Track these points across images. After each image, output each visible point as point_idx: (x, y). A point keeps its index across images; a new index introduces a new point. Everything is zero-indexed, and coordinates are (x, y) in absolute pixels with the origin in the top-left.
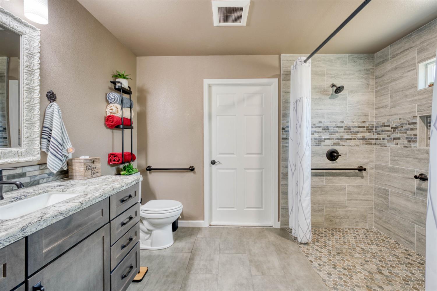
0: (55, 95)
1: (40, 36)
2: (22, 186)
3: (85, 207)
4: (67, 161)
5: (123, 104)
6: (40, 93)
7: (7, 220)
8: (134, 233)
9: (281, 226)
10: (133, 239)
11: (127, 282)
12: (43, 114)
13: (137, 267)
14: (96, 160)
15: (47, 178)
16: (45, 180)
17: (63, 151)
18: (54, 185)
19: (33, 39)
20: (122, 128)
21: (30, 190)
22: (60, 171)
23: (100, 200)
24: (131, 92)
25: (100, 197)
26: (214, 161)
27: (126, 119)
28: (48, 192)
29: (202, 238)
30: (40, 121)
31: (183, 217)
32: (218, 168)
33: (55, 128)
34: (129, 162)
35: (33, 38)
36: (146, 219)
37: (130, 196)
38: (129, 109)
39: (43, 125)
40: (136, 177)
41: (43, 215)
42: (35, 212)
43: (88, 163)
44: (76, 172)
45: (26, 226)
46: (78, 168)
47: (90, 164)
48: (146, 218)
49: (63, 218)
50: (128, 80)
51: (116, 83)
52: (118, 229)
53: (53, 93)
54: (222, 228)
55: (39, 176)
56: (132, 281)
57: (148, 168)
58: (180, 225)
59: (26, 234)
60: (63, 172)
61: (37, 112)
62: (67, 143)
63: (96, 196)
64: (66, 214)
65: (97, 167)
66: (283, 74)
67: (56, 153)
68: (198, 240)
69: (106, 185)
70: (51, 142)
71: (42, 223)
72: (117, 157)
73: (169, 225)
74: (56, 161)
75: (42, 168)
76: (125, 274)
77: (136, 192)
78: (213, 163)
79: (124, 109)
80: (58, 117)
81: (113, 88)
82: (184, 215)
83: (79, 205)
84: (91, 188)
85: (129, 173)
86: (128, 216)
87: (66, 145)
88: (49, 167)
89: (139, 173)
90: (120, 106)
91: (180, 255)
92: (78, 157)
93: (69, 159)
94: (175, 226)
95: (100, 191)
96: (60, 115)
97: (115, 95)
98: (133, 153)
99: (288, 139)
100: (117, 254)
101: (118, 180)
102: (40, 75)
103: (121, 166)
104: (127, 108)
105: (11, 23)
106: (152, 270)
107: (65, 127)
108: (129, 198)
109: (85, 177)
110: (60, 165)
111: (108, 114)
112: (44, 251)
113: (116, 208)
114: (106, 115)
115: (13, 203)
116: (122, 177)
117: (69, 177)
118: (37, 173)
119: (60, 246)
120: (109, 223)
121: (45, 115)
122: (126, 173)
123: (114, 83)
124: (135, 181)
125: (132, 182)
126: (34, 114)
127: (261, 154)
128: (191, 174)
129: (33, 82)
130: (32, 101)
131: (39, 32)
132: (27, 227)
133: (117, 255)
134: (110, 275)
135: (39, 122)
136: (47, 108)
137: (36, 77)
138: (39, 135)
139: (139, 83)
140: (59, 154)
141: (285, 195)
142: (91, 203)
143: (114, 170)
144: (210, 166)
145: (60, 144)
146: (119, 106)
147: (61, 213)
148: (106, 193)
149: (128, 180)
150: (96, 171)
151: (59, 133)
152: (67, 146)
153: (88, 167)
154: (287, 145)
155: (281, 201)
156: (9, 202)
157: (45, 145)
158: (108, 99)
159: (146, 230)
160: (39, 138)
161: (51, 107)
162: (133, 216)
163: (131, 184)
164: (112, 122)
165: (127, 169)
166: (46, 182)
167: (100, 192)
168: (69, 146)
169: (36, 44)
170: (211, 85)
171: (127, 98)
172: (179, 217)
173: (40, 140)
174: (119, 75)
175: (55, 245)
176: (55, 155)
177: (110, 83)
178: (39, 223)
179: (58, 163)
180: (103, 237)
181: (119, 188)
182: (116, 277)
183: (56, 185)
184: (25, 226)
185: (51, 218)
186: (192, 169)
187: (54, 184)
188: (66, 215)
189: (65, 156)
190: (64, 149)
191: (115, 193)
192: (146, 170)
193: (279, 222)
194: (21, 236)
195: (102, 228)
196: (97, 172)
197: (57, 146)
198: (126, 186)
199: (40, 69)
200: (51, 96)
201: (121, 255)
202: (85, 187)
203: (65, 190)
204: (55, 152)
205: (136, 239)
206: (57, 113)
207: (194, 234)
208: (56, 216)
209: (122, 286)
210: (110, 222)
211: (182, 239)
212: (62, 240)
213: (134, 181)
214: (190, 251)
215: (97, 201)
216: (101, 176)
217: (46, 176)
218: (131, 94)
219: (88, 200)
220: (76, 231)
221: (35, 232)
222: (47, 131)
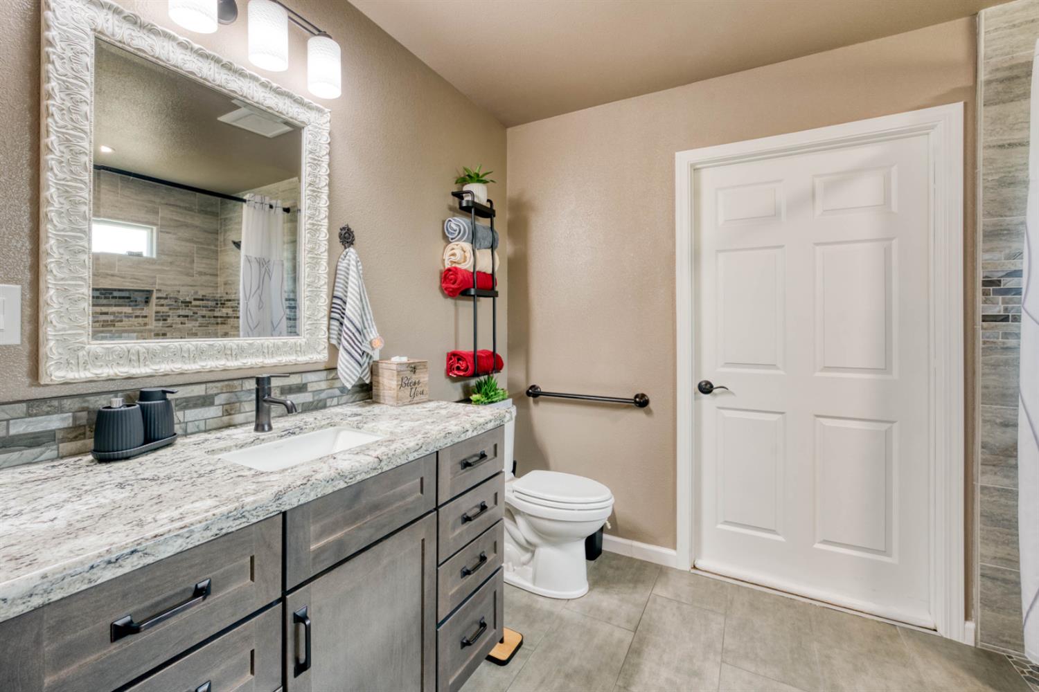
0: (352, 232)
1: (330, 122)
2: (294, 410)
3: (385, 468)
4: (371, 364)
5: (477, 241)
6: (329, 232)
7: (262, 473)
8: (492, 545)
9: (982, 641)
10: (489, 560)
11: (472, 657)
12: (333, 273)
13: (497, 628)
14: (420, 365)
15: (338, 396)
16: (335, 401)
17: (363, 344)
18: (345, 412)
19: (320, 131)
20: (474, 296)
21: (309, 417)
22: (358, 383)
23: (417, 457)
24: (494, 211)
25: (417, 451)
26: (708, 383)
27: (482, 275)
28: (335, 425)
29: (670, 600)
30: (328, 285)
31: (615, 526)
32: (720, 405)
33: (351, 299)
34: (487, 373)
35: (320, 129)
36: (522, 514)
37: (483, 456)
38: (489, 251)
39: (333, 293)
40: (498, 411)
41: (313, 473)
42: (303, 465)
43: (405, 373)
44: (384, 389)
45: (283, 492)
46: (388, 383)
47: (408, 374)
48: (523, 512)
49: (346, 485)
50: (487, 184)
51: (464, 195)
52: (454, 528)
53: (349, 229)
54: (733, 584)
55: (326, 391)
56: (486, 656)
57: (530, 391)
58: (606, 547)
59: (283, 507)
60: (365, 388)
61: (323, 269)
62: (370, 328)
63: (408, 446)
64: (351, 479)
65: (421, 380)
66: (988, 82)
67: (351, 349)
68: (655, 601)
69: (433, 422)
70: (344, 327)
71: (308, 491)
72: (463, 361)
73: (576, 541)
74: (352, 365)
75: (331, 377)
76: (468, 638)
77: (496, 446)
78: (706, 388)
79: (477, 252)
80: (356, 276)
81: (458, 206)
82: (619, 522)
83: (374, 463)
84: (405, 428)
85: (488, 399)
86: (479, 501)
87: (368, 332)
88: (340, 376)
89: (510, 400)
90: (471, 245)
91: (604, 629)
92: (389, 359)
93: (374, 362)
94: (593, 548)
95: (420, 436)
96: (359, 272)
97: (460, 222)
98: (498, 352)
99: (1017, 319)
100: (452, 587)
101: (459, 414)
102: (330, 197)
103: (473, 382)
104: (485, 248)
105: (290, 110)
106: (531, 645)
107: (367, 297)
108: (481, 458)
109: (399, 401)
110: (357, 373)
111: (448, 265)
112: (313, 547)
113: (451, 479)
114: (442, 268)
115: (284, 440)
116: (470, 407)
117: (374, 399)
118: (323, 385)
119: (340, 543)
120: (436, 512)
121: (336, 274)
122: (482, 400)
123: (459, 195)
124: (493, 421)
125: (487, 423)
126: (320, 272)
127: (886, 369)
128: (638, 415)
129: (319, 212)
130: (317, 247)
131: (329, 114)
132: (285, 493)
133: (451, 590)
134: (437, 632)
135: (326, 287)
136: (340, 260)
137: (324, 202)
138: (326, 313)
139: (511, 191)
140: (356, 351)
141: (1001, 529)
142: (399, 460)
143: (457, 390)
144: (696, 399)
145: (358, 330)
146: (468, 246)
147: (341, 474)
148: (429, 443)
149: (478, 417)
150: (419, 389)
151: (357, 309)
152: (370, 335)
153: (404, 381)
154: (1011, 342)
155: (979, 549)
156: (278, 436)
157: (336, 333)
158: (447, 233)
159: (523, 542)
160: (326, 319)
161: (345, 257)
162: (489, 504)
163: (484, 427)
164: (453, 284)
165: (483, 390)
166: (336, 403)
167: (419, 438)
168: (373, 334)
169: (324, 139)
170: (698, 166)
171: (484, 228)
172: (605, 524)
173: (326, 322)
174: (469, 176)
175: (331, 538)
176: (349, 353)
177: (452, 197)
178: (304, 489)
179: (354, 367)
180: (423, 540)
181: (458, 434)
182: (449, 639)
183: (349, 413)
184: (281, 491)
185: (324, 483)
186: (641, 402)
187: (348, 411)
188: (350, 481)
189: (368, 354)
190: (365, 341)
191: (449, 445)
192: (525, 395)
193: (971, 625)
194: (274, 509)
195: (421, 521)
196: (422, 393)
197: (353, 334)
198: (473, 431)
199: (330, 185)
200: (347, 235)
201: (460, 591)
202: (395, 422)
203: (361, 424)
204: (349, 347)
205: (495, 561)
206: (355, 269)
207: (643, 582)
208: (332, 480)
209: (461, 665)
210: (437, 509)
211: (613, 588)
212: (344, 532)
213: (491, 421)
214: (632, 627)
215: (411, 458)
216: (430, 401)
217: (337, 392)
218: (494, 216)
219: (393, 455)
220: (369, 518)
221: (296, 505)
222: (339, 305)
